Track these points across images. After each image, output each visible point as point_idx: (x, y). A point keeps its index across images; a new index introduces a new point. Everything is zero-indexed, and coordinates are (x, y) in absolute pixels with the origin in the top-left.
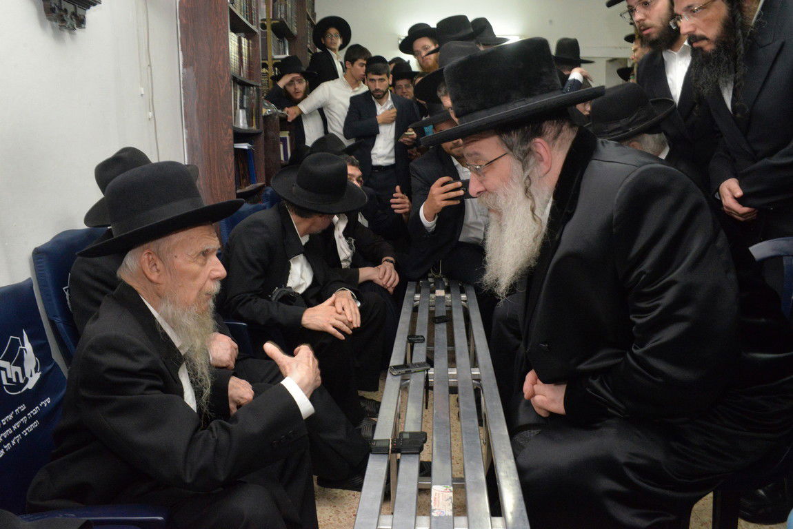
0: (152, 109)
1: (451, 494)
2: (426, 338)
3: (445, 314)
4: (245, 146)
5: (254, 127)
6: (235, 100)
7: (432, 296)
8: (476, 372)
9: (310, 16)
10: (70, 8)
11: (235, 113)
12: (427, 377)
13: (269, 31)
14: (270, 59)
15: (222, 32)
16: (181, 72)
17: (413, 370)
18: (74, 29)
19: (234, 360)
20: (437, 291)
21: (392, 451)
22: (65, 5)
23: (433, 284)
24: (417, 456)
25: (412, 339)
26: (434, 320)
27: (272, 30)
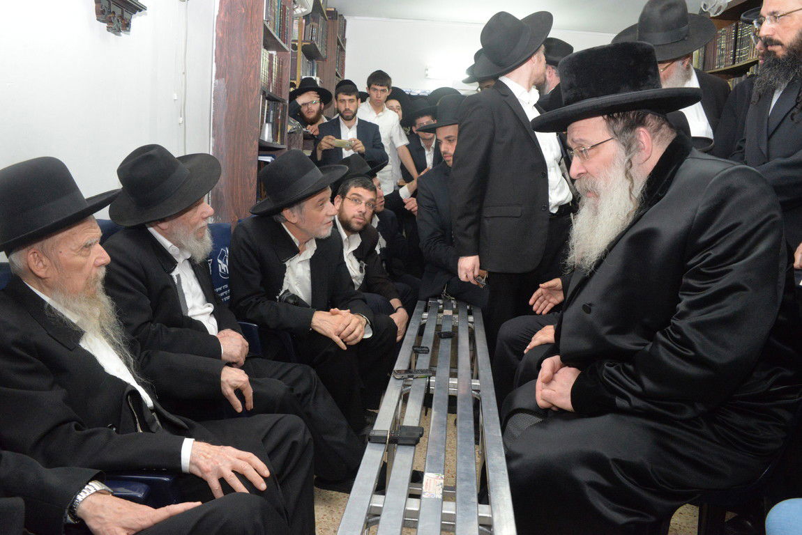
0: (183, 114)
1: (442, 481)
2: (430, 350)
3: (451, 330)
4: (268, 159)
5: (279, 142)
6: (263, 114)
7: (441, 315)
8: (476, 383)
9: (340, 40)
10: (118, 11)
11: (261, 126)
12: (429, 385)
13: (299, 52)
14: (298, 79)
15: (255, 47)
16: (213, 83)
17: (415, 376)
18: (119, 31)
19: (244, 356)
20: (445, 311)
21: (389, 442)
22: (114, 8)
23: (441, 306)
24: (413, 448)
25: (417, 350)
26: (440, 335)
27: (302, 50)
